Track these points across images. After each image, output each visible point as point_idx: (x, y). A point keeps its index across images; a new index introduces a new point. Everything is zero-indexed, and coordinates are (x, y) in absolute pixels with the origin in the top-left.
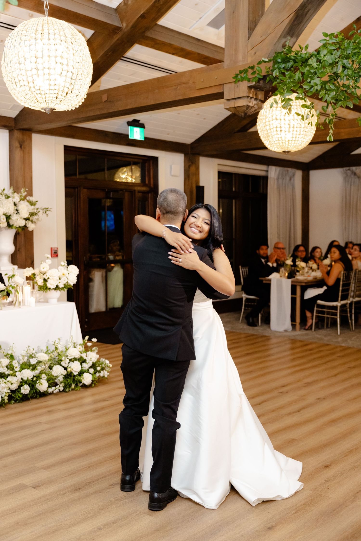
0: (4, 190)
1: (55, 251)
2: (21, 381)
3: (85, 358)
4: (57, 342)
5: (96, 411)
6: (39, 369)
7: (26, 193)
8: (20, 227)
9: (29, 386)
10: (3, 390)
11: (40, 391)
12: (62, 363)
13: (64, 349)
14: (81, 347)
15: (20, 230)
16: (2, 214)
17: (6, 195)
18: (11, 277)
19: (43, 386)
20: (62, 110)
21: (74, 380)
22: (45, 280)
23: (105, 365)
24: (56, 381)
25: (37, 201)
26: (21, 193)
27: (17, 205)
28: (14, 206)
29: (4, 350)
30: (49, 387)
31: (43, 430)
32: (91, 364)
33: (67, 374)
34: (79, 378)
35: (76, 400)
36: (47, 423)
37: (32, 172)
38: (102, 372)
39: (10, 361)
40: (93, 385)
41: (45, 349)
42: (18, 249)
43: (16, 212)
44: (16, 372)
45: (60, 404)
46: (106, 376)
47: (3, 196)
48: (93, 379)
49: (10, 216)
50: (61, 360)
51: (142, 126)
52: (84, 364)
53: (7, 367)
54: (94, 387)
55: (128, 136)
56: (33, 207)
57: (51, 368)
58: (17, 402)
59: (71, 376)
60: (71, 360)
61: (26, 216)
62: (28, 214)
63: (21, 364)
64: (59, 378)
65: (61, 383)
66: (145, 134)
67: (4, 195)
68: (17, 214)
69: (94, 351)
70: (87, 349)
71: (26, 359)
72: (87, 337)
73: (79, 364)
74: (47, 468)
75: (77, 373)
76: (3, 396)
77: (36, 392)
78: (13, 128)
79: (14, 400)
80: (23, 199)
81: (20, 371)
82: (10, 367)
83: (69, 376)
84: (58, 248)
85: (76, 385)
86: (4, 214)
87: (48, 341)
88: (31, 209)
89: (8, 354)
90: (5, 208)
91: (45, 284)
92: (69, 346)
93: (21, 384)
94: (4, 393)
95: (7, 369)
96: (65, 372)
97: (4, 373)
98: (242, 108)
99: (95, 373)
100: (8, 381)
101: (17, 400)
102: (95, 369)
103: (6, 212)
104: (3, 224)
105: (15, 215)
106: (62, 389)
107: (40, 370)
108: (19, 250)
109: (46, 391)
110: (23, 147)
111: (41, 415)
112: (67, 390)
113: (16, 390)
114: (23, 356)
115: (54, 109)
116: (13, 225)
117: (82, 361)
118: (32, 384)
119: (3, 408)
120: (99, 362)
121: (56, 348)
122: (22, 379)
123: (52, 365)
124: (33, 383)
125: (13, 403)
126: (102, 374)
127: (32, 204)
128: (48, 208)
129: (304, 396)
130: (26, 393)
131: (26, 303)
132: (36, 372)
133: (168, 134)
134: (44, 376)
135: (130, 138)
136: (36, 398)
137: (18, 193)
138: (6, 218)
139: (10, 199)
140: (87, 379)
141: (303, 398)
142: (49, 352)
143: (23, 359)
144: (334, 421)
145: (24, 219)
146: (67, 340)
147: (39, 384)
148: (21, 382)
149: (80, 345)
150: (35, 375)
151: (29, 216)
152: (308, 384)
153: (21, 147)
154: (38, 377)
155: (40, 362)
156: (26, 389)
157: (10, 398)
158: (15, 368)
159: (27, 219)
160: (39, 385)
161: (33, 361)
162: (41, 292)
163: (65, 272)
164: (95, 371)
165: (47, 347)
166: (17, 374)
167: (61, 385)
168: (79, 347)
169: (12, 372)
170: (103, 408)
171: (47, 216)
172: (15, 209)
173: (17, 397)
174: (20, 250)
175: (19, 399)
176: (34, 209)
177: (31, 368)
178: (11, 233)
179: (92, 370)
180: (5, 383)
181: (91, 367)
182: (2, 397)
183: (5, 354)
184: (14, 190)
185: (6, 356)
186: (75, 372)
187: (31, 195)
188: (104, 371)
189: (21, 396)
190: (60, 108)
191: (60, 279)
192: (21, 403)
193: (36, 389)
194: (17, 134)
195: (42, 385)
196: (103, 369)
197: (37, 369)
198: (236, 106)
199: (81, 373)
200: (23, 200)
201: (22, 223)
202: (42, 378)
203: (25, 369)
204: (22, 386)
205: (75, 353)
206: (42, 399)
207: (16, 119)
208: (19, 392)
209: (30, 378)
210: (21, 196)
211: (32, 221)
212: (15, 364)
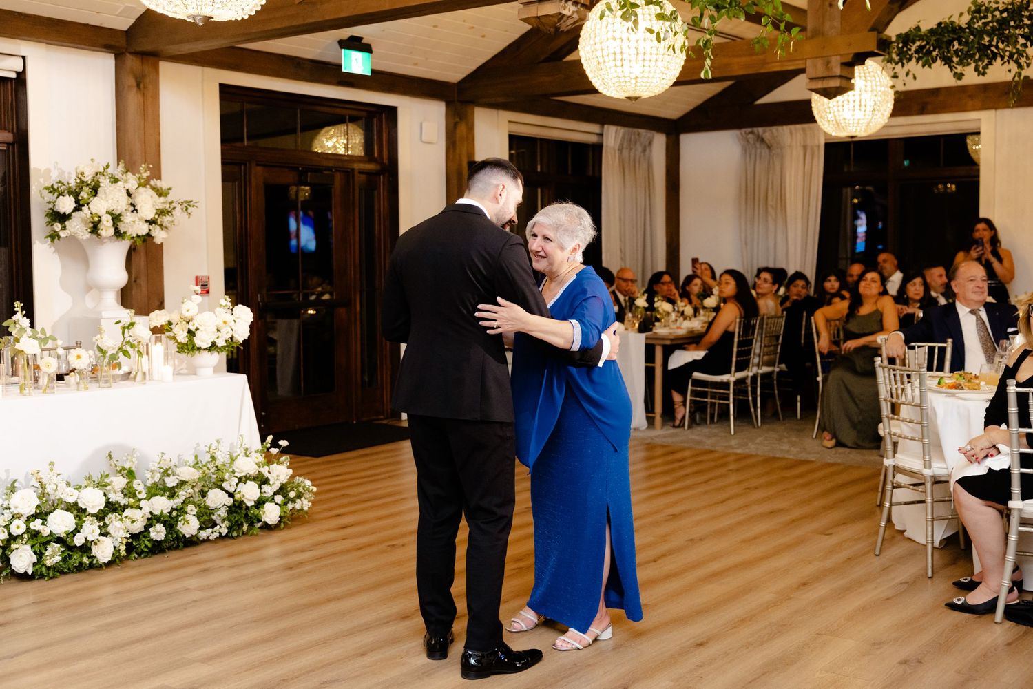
0: (108, 166)
1: (203, 283)
2: (150, 516)
3: (267, 475)
4: (213, 447)
5: (289, 568)
6: (183, 494)
7: (148, 173)
8: (138, 236)
9: (164, 526)
10: (117, 533)
11: (184, 536)
12: (225, 485)
13: (227, 459)
14: (258, 455)
15: (139, 242)
16: (105, 212)
17: (112, 177)
18: (128, 327)
19: (189, 526)
20: (225, 19)
21: (246, 515)
22: (191, 333)
23: (303, 489)
24: (214, 517)
25: (170, 189)
26: (139, 173)
27: (132, 196)
28: (127, 197)
29: (117, 461)
30: (201, 528)
31: (195, 601)
32: (276, 487)
33: (234, 505)
34: (257, 512)
35: (251, 551)
36: (201, 589)
37: (159, 134)
38: (298, 501)
39: (128, 481)
40: (282, 525)
41: (191, 460)
42: (133, 280)
43: (132, 208)
44: (140, 500)
45: (221, 558)
46: (306, 508)
47: (105, 178)
48: (282, 515)
49: (120, 215)
50: (223, 481)
51: (367, 48)
52: (265, 487)
53: (122, 492)
54: (283, 528)
55: (340, 66)
56: (162, 199)
57: (203, 494)
58: (142, 556)
59: (241, 509)
60: (240, 480)
61: (150, 215)
62: (155, 211)
63: (148, 487)
64: (219, 513)
65: (223, 520)
66: (372, 63)
67: (107, 177)
68: (132, 211)
69: (282, 463)
70: (269, 460)
71: (157, 477)
72: (270, 438)
73: (257, 485)
74: (207, 660)
75: (253, 503)
76: (117, 545)
77: (178, 537)
78: (124, 50)
79: (136, 553)
80: (144, 184)
81: (148, 499)
82: (129, 492)
83: (237, 508)
84: (209, 278)
85: (251, 525)
86: (108, 212)
87: (198, 444)
88: (160, 202)
89: (124, 469)
90: (110, 201)
91: (191, 341)
92: (235, 455)
93: (150, 522)
94: (119, 540)
95: (122, 496)
96: (230, 501)
97: (118, 503)
98: (551, 18)
99: (285, 504)
100: (126, 517)
101: (143, 552)
102: (285, 496)
103: (112, 209)
104: (106, 230)
105: (129, 214)
106: (224, 531)
107: (184, 498)
108: (135, 281)
109: (196, 535)
110: (142, 86)
111: (187, 576)
112: (235, 534)
113: (140, 533)
114: (152, 472)
115: (211, 18)
116: (125, 233)
117: (262, 481)
118: (170, 522)
119: (116, 567)
120: (293, 483)
121: (213, 458)
122: (151, 513)
123: (206, 489)
124: (172, 522)
125: (135, 558)
126: (298, 506)
127: (161, 193)
128: (190, 202)
129: (665, 536)
130: (159, 540)
131: (155, 376)
132: (177, 502)
133: (416, 64)
134: (191, 509)
135: (343, 70)
136: (177, 548)
137: (134, 174)
138: (113, 219)
139: (119, 183)
140: (271, 514)
141: (664, 539)
142: (200, 465)
143: (153, 478)
144: (715, 575)
145: (147, 221)
146: (232, 444)
147: (183, 522)
148: (148, 519)
149: (257, 451)
150: (175, 507)
151: (156, 216)
152: (674, 517)
153: (138, 85)
154: (181, 511)
155: (183, 483)
156: (158, 532)
157: (130, 548)
158: (137, 493)
159: (151, 222)
160: (183, 524)
161: (171, 482)
162: (183, 356)
163: (228, 317)
164: (286, 500)
165: (196, 457)
166: (142, 503)
167: (223, 525)
168: (254, 455)
169: (132, 500)
170: (301, 564)
171: (189, 217)
172: (130, 202)
173: (142, 547)
174: (138, 281)
175: (146, 550)
176: (164, 203)
177: (167, 493)
178: (122, 247)
179: (279, 498)
180: (121, 520)
181: (276, 493)
182: (115, 547)
183: (119, 469)
184: (125, 167)
185: (120, 472)
186: (249, 500)
187: (159, 178)
188: (303, 499)
189: (149, 545)
190: (222, 14)
191: (218, 330)
192: (150, 557)
193: (178, 532)
194: (131, 61)
195: (188, 523)
196: (299, 496)
197: (178, 496)
198: (540, 14)
199: (260, 503)
200: (144, 186)
201: (143, 229)
202: (189, 512)
203: (156, 495)
204: (151, 526)
205: (248, 465)
206: (189, 551)
207: (130, 33)
208: (145, 537)
209: (165, 512)
210: (139, 178)
211: (161, 226)
212: (138, 486)
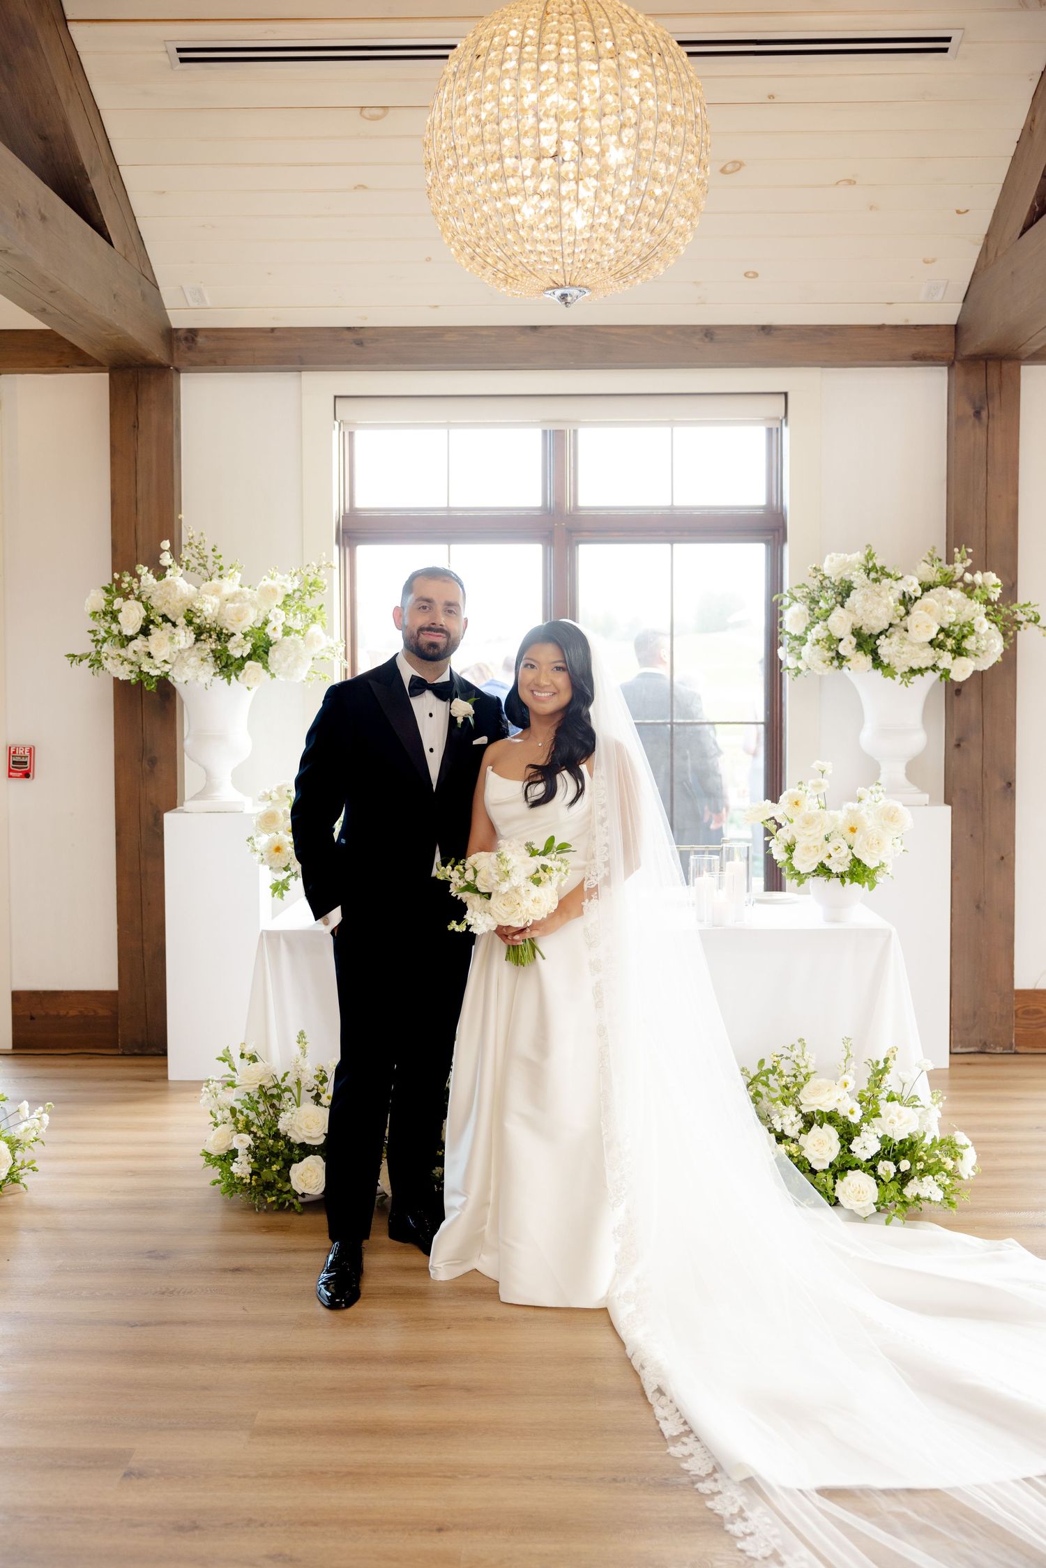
17: (881, 572)
26: (955, 562)
60: (805, 1118)
73: (836, 1134)
75: (827, 1167)
78: (952, 358)
90: (859, 612)
99: (894, 1180)
103: (859, 625)
104: (856, 662)
110: (984, 414)
116: (888, 665)
117: (846, 1128)
138: (858, 643)
139: (885, 580)
153: (977, 414)
179: (887, 1168)
194: (964, 375)
199: (839, 1169)
207: (959, 327)
